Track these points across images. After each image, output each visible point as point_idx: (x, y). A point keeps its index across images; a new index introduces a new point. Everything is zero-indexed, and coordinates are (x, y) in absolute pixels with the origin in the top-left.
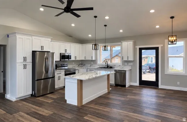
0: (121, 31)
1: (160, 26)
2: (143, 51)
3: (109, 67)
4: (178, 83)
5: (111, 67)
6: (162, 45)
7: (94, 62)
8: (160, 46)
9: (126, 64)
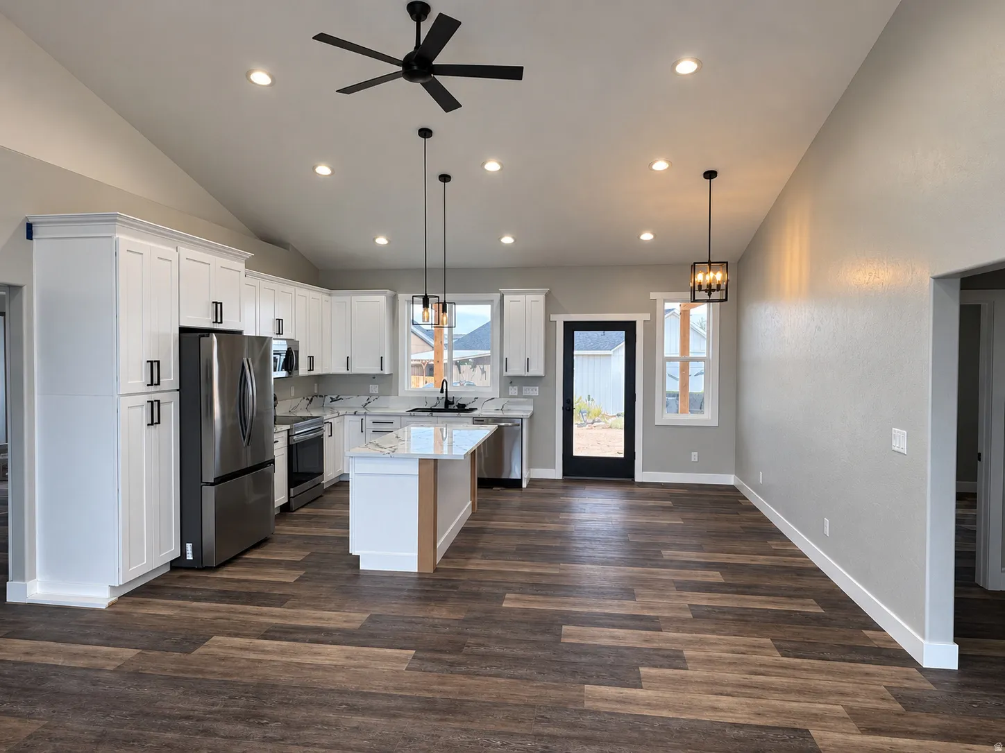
0: (507, 240)
1: (655, 236)
2: (578, 335)
3: (451, 407)
4: (694, 456)
5: (462, 408)
6: (647, 317)
7: (385, 382)
8: (640, 319)
9: (513, 391)
